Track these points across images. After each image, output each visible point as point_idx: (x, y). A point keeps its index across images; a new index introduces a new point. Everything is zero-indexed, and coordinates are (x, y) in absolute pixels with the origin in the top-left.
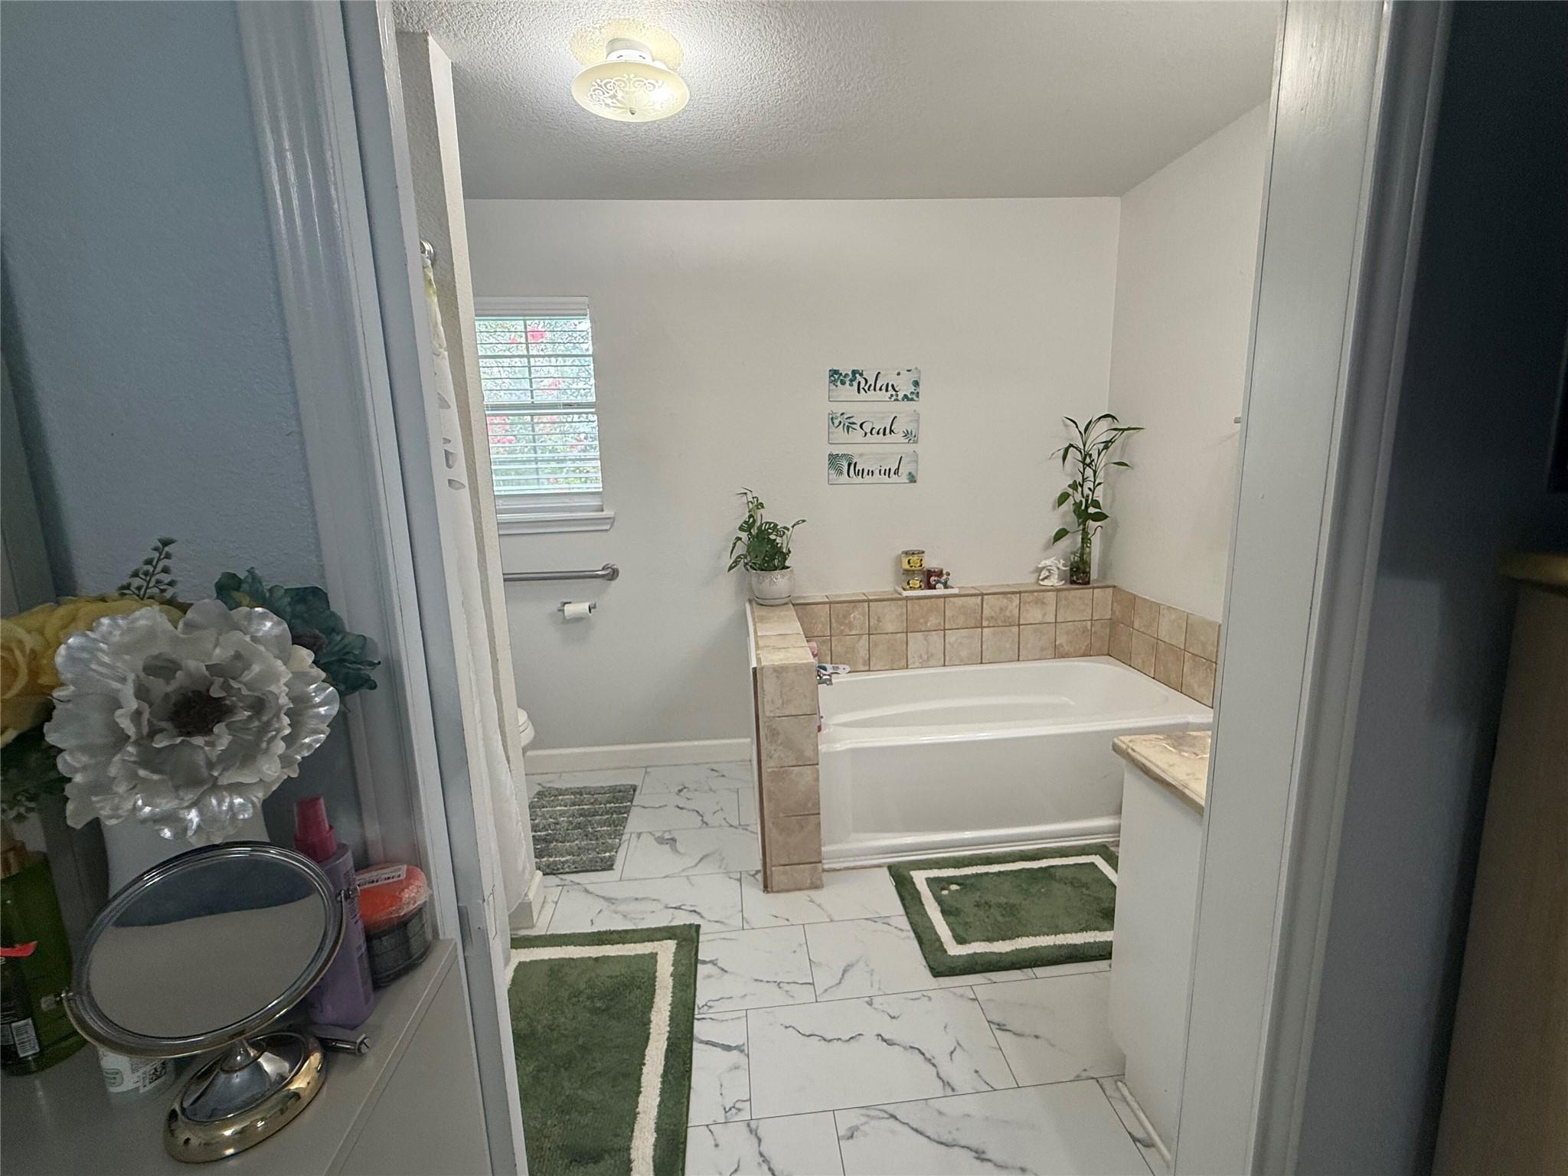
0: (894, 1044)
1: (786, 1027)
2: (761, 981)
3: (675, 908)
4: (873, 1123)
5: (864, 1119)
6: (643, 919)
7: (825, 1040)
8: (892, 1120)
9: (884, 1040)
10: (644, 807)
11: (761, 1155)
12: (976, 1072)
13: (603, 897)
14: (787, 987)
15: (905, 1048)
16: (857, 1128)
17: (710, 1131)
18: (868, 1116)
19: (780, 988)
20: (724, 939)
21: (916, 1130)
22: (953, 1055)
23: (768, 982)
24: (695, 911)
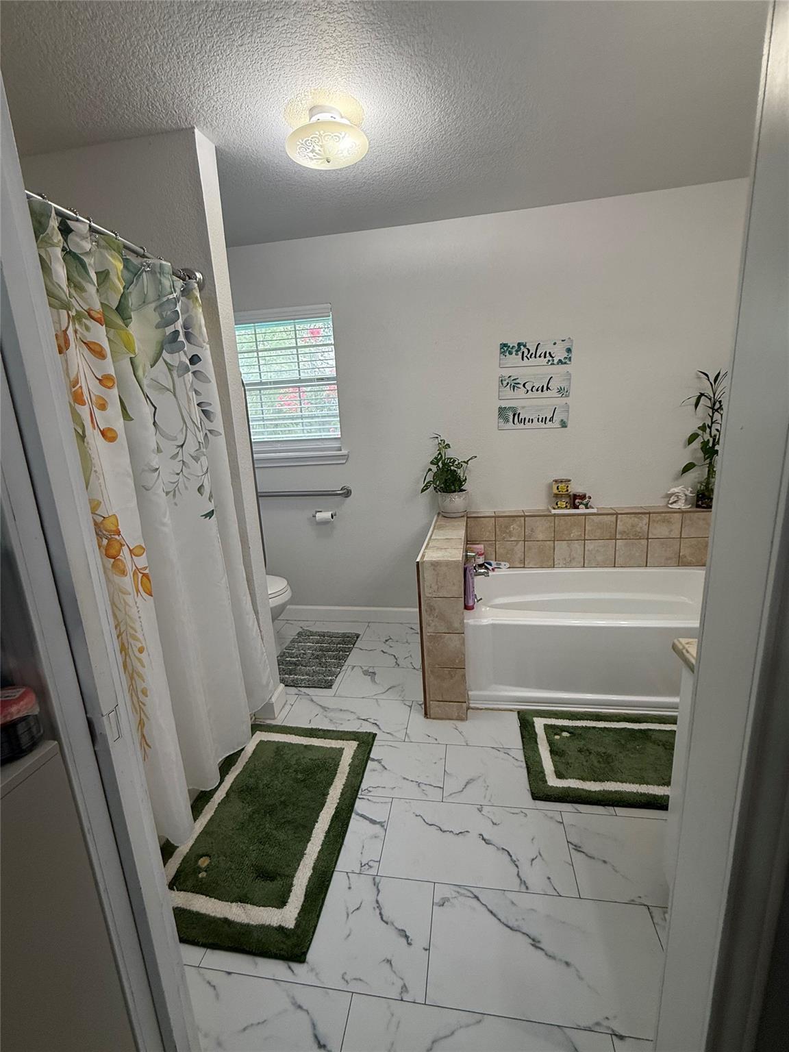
0: (491, 844)
1: (417, 816)
2: (408, 780)
3: (364, 720)
4: (460, 898)
5: (454, 894)
6: (342, 724)
7: (441, 830)
8: (475, 900)
9: (483, 839)
10: (361, 649)
11: (377, 902)
12: (549, 878)
13: (321, 706)
14: (423, 787)
15: (498, 849)
16: (448, 900)
17: (348, 877)
18: (458, 892)
19: (419, 786)
20: (391, 746)
21: (491, 912)
22: (534, 862)
23: (412, 781)
24: (376, 724)
